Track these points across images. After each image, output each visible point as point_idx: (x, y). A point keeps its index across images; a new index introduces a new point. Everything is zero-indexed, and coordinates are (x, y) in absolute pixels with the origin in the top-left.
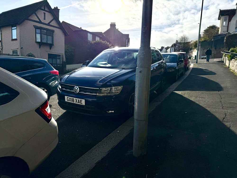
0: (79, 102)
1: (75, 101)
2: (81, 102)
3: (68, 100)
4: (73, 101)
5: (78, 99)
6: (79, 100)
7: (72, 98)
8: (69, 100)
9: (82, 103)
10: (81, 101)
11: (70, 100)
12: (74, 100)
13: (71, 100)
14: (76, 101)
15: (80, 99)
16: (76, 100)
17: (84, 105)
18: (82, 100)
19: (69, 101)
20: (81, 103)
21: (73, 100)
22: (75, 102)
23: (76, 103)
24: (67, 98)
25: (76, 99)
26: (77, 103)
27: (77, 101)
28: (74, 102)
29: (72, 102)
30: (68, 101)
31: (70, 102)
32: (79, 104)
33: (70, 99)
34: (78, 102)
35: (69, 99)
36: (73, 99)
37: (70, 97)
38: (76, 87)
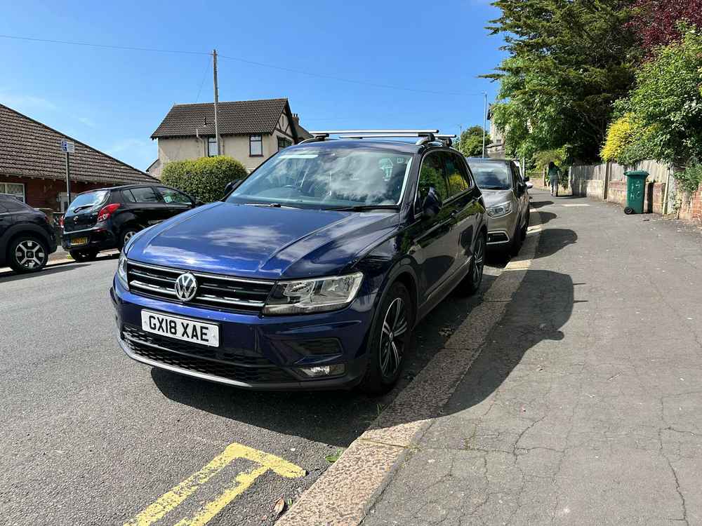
0: (196, 336)
1: (180, 330)
2: (206, 334)
3: (155, 325)
4: (173, 330)
5: (191, 324)
6: (194, 326)
7: (169, 319)
8: (158, 325)
9: (207, 340)
10: (204, 331)
11: (161, 327)
12: (175, 328)
13: (164, 325)
14: (185, 332)
15: (198, 325)
16: (185, 328)
17: (217, 346)
18: (207, 328)
19: (156, 332)
20: (202, 339)
21: (171, 327)
22: (179, 336)
23: (185, 338)
24: (151, 317)
25: (185, 322)
26: (188, 337)
27: (190, 331)
28: (175, 333)
29: (169, 335)
30: (154, 329)
31: (161, 333)
32: (194, 340)
33: (161, 323)
34: (190, 334)
35: (156, 321)
36: (171, 322)
37: (161, 317)
38: (182, 276)
